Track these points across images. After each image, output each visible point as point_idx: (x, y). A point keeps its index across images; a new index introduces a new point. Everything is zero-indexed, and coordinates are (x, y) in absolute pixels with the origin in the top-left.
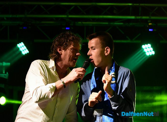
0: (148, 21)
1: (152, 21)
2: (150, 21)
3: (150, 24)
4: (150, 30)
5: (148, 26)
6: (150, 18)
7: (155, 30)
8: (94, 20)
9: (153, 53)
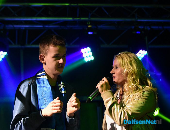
0: (88, 23)
1: (92, 23)
2: (89, 23)
3: (89, 26)
4: (89, 33)
5: (87, 29)
6: (89, 20)
7: (95, 33)
8: (26, 22)
9: (92, 58)
